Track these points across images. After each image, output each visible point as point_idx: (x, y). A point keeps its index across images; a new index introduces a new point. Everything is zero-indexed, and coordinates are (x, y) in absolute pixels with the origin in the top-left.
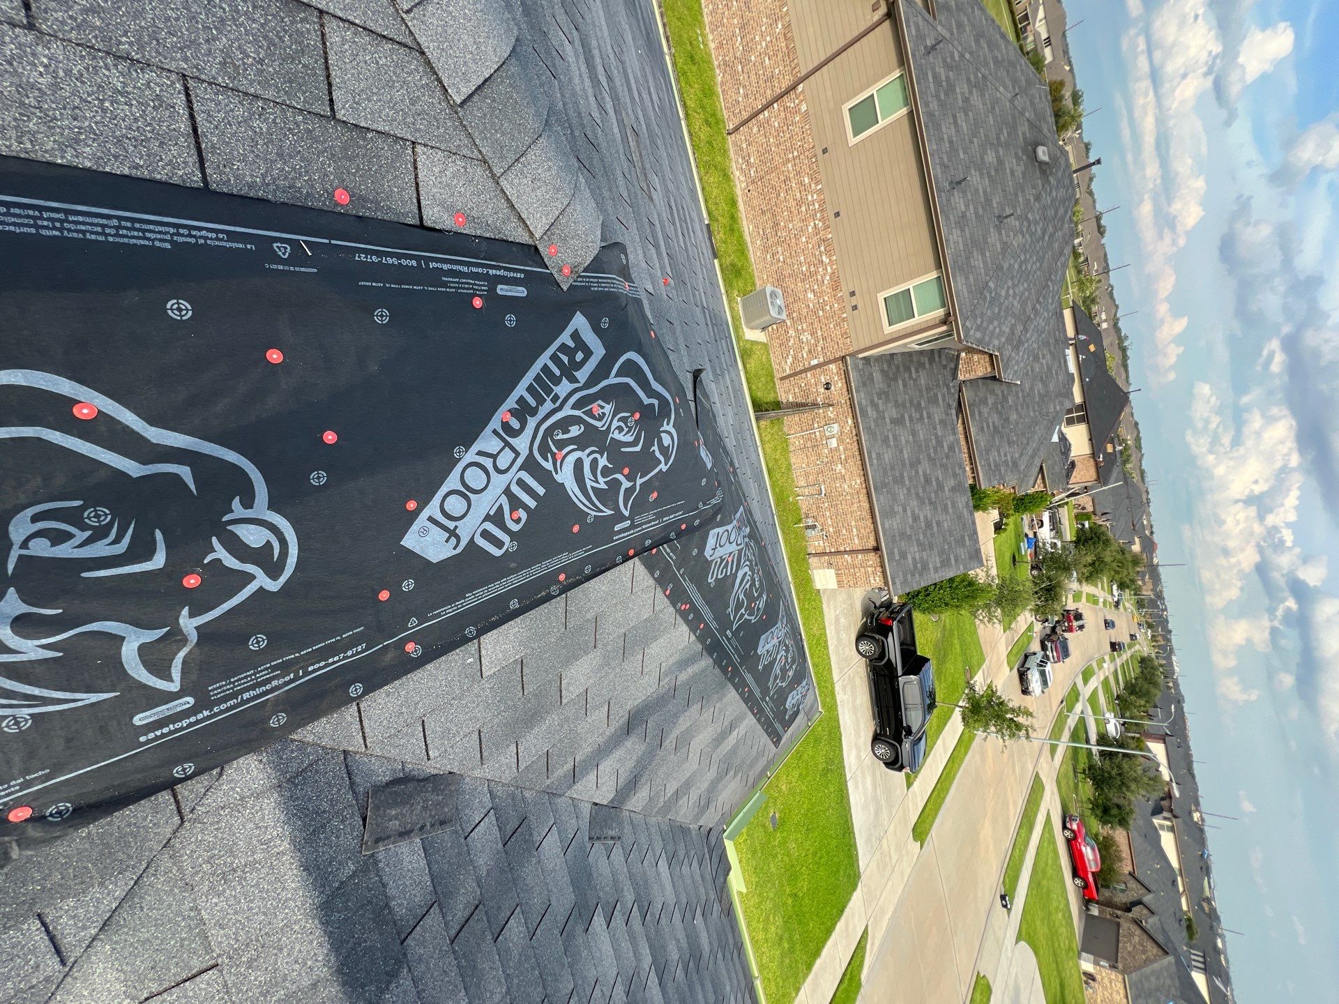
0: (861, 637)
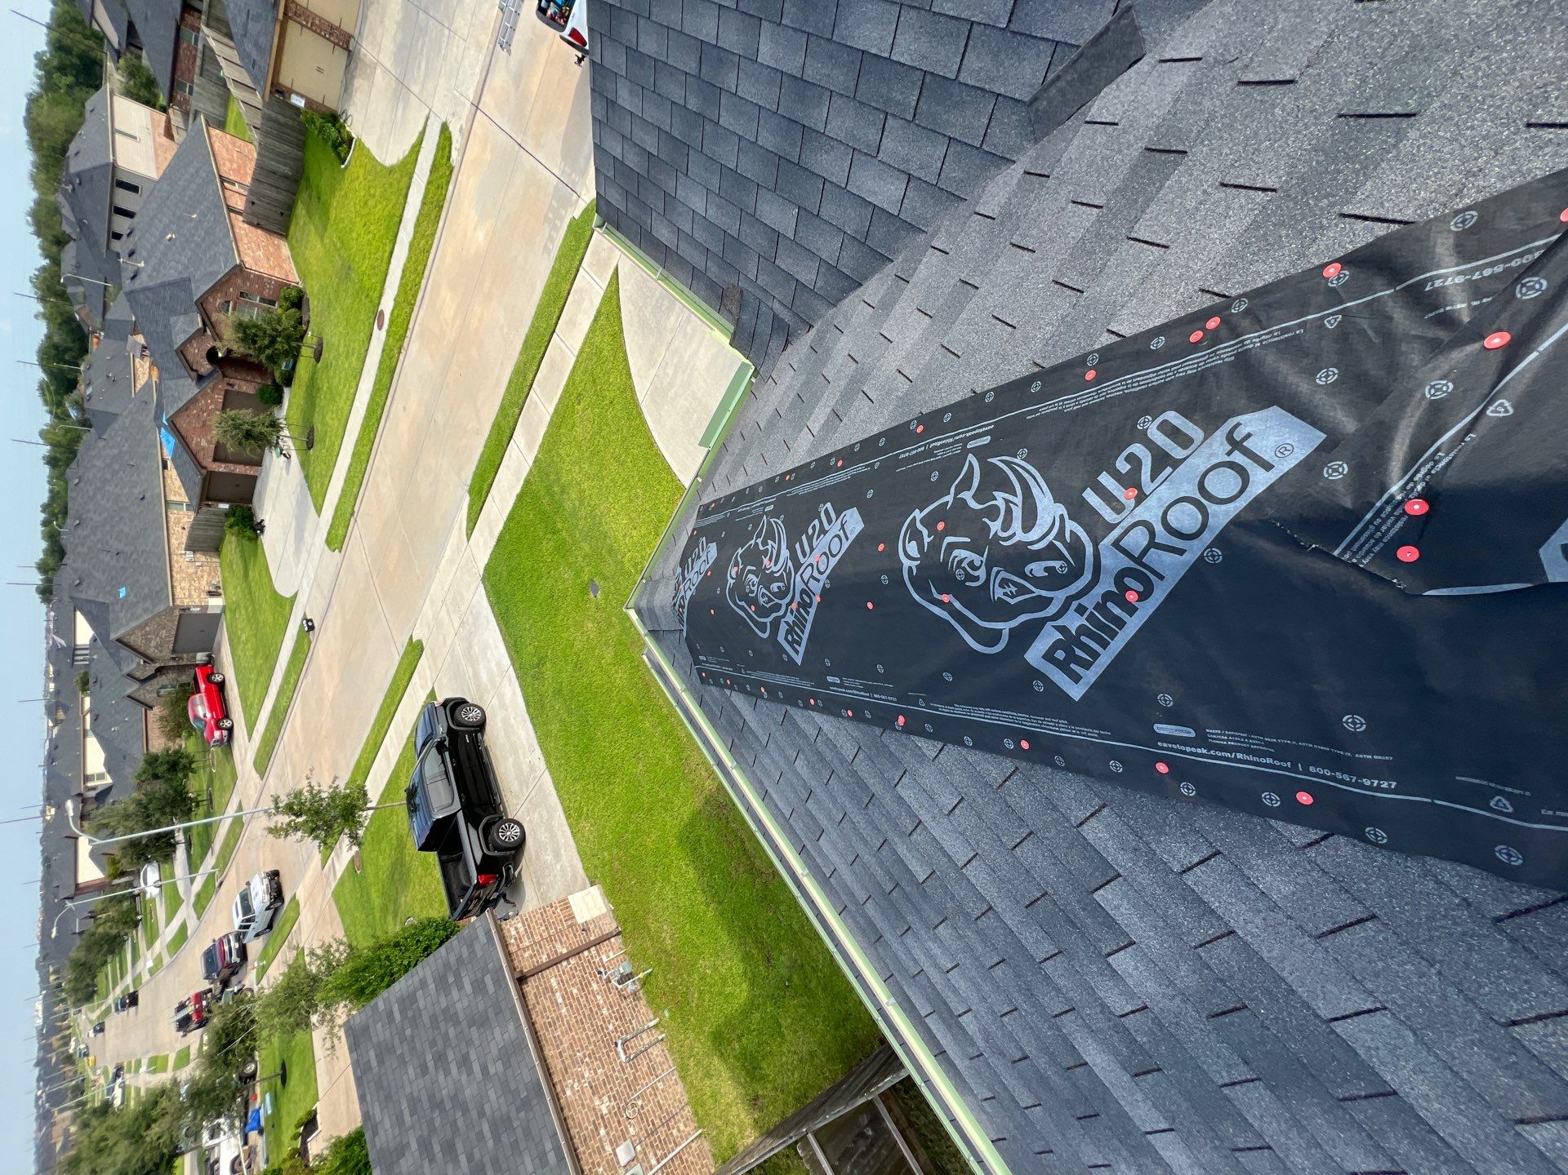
0: (519, 845)
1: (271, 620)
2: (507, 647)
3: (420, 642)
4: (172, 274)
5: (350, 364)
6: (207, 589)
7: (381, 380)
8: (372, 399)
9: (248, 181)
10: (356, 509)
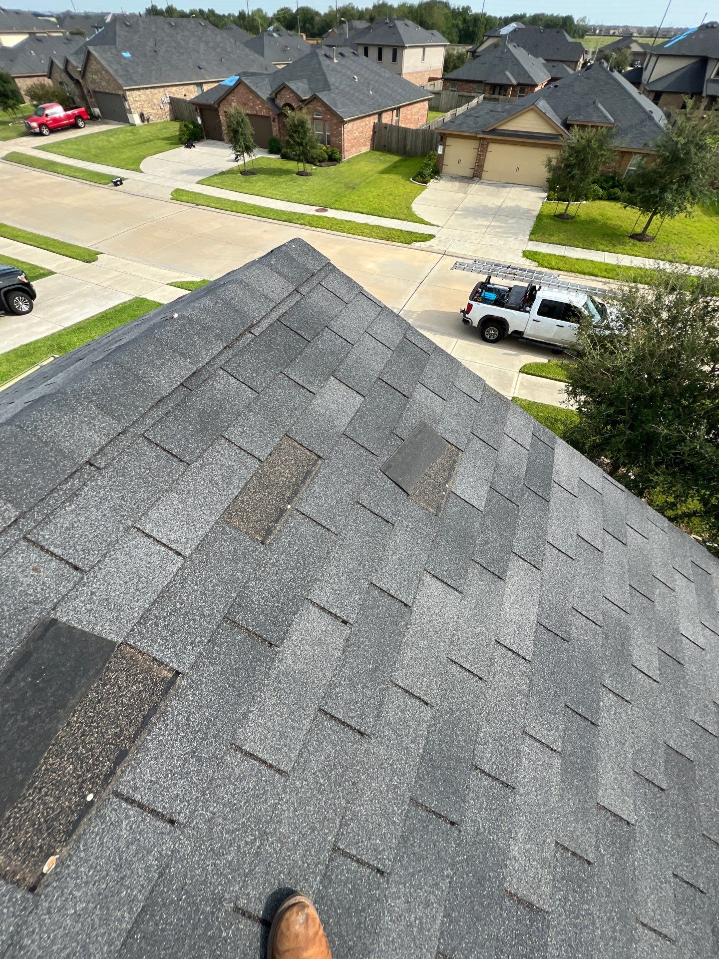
1: (124, 156)
2: (80, 322)
3: (96, 259)
4: (331, 79)
5: (295, 194)
6: (145, 113)
7: (284, 214)
8: (272, 210)
9: (402, 125)
10: (200, 207)
